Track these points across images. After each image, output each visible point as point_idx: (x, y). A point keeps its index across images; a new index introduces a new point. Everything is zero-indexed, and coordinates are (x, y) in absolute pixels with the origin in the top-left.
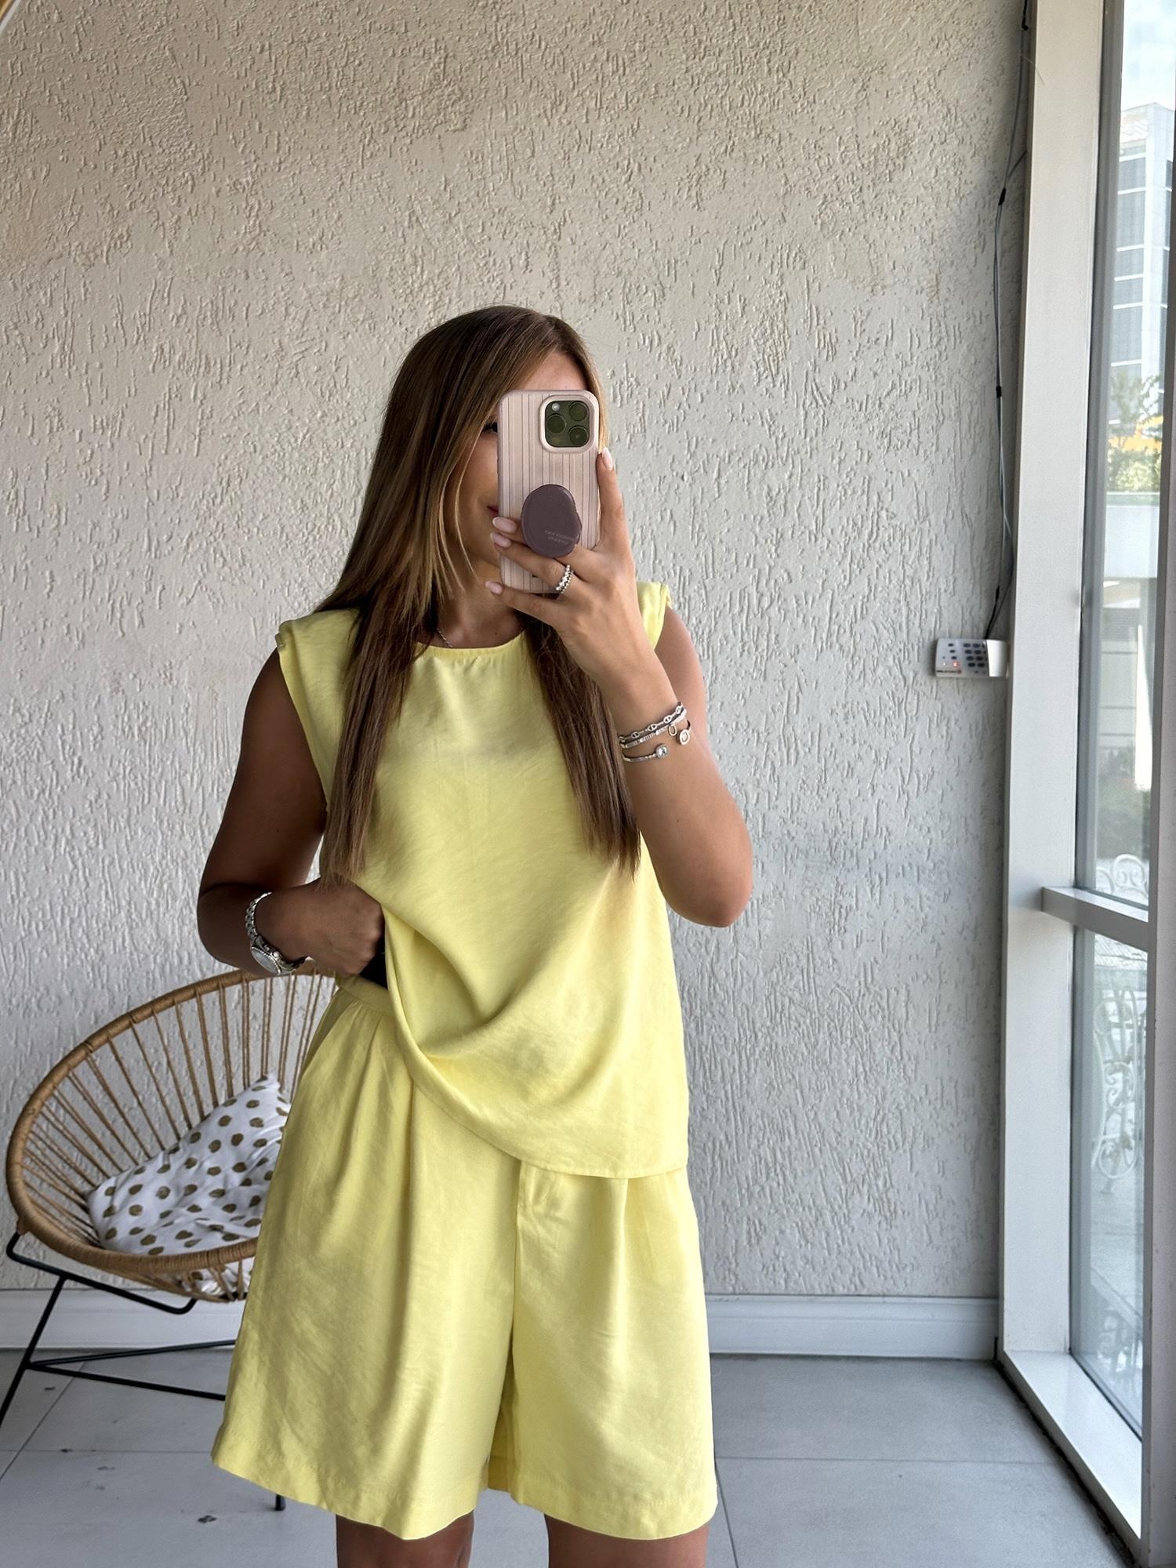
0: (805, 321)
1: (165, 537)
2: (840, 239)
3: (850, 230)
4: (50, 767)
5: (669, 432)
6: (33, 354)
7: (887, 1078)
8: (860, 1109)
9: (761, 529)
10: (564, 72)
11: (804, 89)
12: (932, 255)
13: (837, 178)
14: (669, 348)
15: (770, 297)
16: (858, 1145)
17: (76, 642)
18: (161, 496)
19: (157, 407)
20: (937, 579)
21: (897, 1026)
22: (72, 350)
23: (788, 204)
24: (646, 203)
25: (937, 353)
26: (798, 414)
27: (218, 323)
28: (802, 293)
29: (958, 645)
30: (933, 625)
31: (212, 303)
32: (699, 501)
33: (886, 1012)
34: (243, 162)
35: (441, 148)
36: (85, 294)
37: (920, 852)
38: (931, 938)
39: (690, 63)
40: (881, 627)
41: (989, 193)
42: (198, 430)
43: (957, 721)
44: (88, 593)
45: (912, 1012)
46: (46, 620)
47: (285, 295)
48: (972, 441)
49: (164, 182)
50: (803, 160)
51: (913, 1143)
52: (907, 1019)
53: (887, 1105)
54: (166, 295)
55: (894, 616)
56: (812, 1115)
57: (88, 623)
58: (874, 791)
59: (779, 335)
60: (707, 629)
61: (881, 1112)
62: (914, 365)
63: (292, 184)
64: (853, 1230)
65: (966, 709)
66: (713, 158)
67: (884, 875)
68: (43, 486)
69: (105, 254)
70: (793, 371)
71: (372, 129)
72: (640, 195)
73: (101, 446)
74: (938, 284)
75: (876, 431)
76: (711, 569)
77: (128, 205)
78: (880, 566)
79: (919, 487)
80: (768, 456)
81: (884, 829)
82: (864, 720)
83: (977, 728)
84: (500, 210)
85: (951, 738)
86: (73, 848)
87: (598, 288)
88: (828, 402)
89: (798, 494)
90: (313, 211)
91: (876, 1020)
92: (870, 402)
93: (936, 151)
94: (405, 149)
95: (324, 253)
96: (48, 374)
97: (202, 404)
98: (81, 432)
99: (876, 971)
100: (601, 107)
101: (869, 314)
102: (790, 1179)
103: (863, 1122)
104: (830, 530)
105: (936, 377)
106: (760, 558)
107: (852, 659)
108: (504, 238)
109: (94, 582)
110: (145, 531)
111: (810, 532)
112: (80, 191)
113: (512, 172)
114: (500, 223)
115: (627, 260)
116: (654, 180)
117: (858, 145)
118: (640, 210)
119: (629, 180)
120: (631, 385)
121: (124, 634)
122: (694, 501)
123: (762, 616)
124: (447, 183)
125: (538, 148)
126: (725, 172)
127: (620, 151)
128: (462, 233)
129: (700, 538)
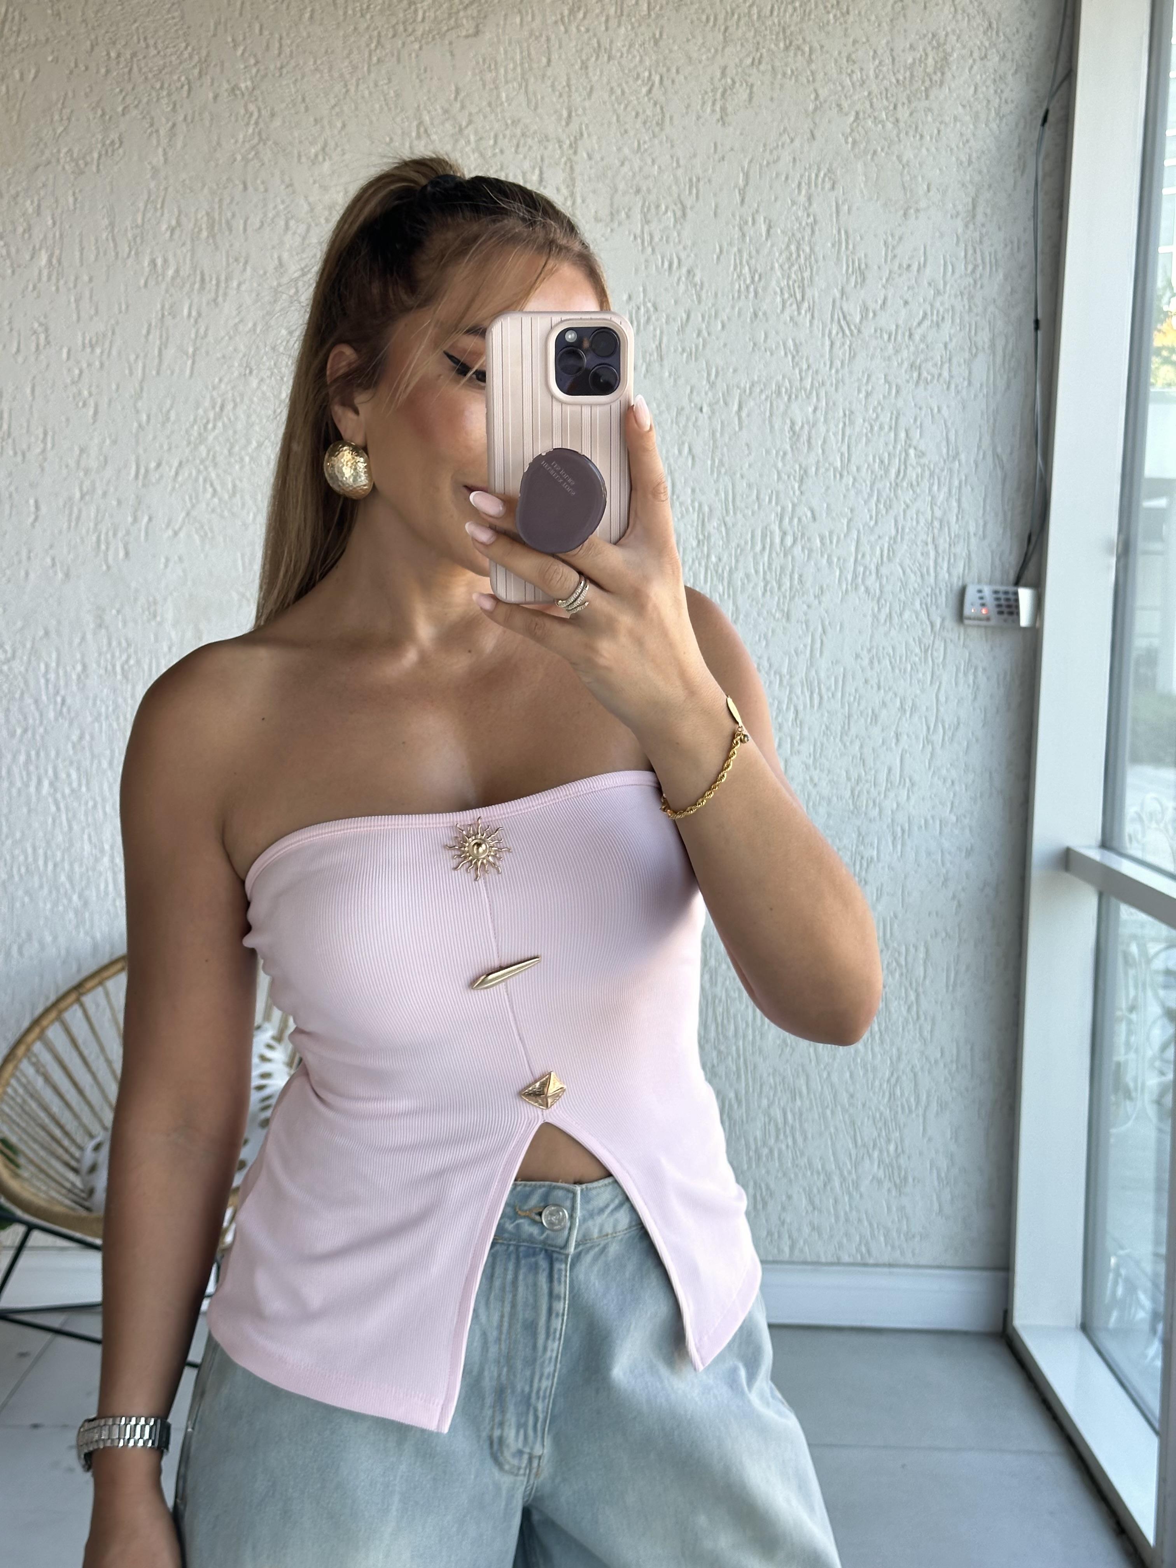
0: (833, 245)
1: (153, 465)
2: (872, 159)
3: (882, 150)
4: (33, 707)
5: (687, 362)
6: (19, 266)
7: (903, 1038)
8: (874, 1069)
9: (784, 465)
12: (968, 178)
13: (870, 94)
14: (689, 272)
15: (797, 219)
16: (870, 1108)
17: (60, 575)
18: (152, 421)
19: (150, 325)
20: (967, 523)
21: (914, 985)
22: (59, 262)
23: (817, 121)
24: (667, 116)
25: (972, 281)
26: (823, 345)
27: (214, 237)
28: (831, 215)
29: (987, 591)
30: (961, 570)
31: (208, 214)
32: (718, 435)
33: (904, 971)
34: (242, 66)
35: (452, 54)
36: (75, 204)
37: (943, 804)
38: (951, 895)
40: (908, 570)
41: (1031, 113)
42: (191, 350)
43: (984, 670)
44: (73, 524)
45: (930, 970)
46: (30, 552)
47: (285, 209)
48: (1005, 377)
49: (158, 86)
50: (835, 76)
51: (926, 1108)
52: (925, 977)
53: (902, 1066)
54: (159, 206)
55: (921, 559)
56: (825, 1075)
57: (71, 556)
58: (898, 740)
59: (806, 260)
60: (727, 568)
61: (895, 1075)
62: (947, 295)
63: (293, 90)
64: (861, 1196)
65: (994, 658)
66: (740, 70)
67: (906, 827)
68: (27, 406)
69: (95, 162)
70: (819, 297)
71: (379, 33)
72: (662, 108)
73: (89, 365)
74: (974, 207)
75: (906, 365)
76: (731, 506)
77: (120, 109)
78: (908, 506)
79: (949, 424)
80: (791, 387)
81: (907, 780)
82: (889, 667)
83: (1005, 678)
84: (513, 122)
85: (978, 688)
86: (55, 790)
87: (615, 206)
88: (855, 331)
89: (822, 429)
90: (316, 120)
91: (893, 978)
92: (900, 332)
93: (975, 68)
94: (413, 55)
95: (327, 165)
96: (34, 288)
97: (196, 322)
98: (69, 351)
99: (896, 926)
100: (622, 15)
101: (901, 238)
102: (800, 1140)
103: (877, 1083)
104: (855, 469)
105: (970, 307)
106: (782, 495)
107: (878, 602)
108: (516, 152)
109: (80, 511)
110: (133, 458)
111: (835, 469)
112: (70, 94)
113: (527, 81)
114: (513, 136)
115: (646, 178)
116: (676, 93)
117: (893, 60)
118: (661, 124)
119: (650, 91)
120: (647, 311)
121: (109, 568)
122: (713, 433)
123: (785, 555)
124: (457, 91)
125: (555, 57)
126: (752, 86)
127: (641, 61)
128: (473, 145)
129: (719, 473)
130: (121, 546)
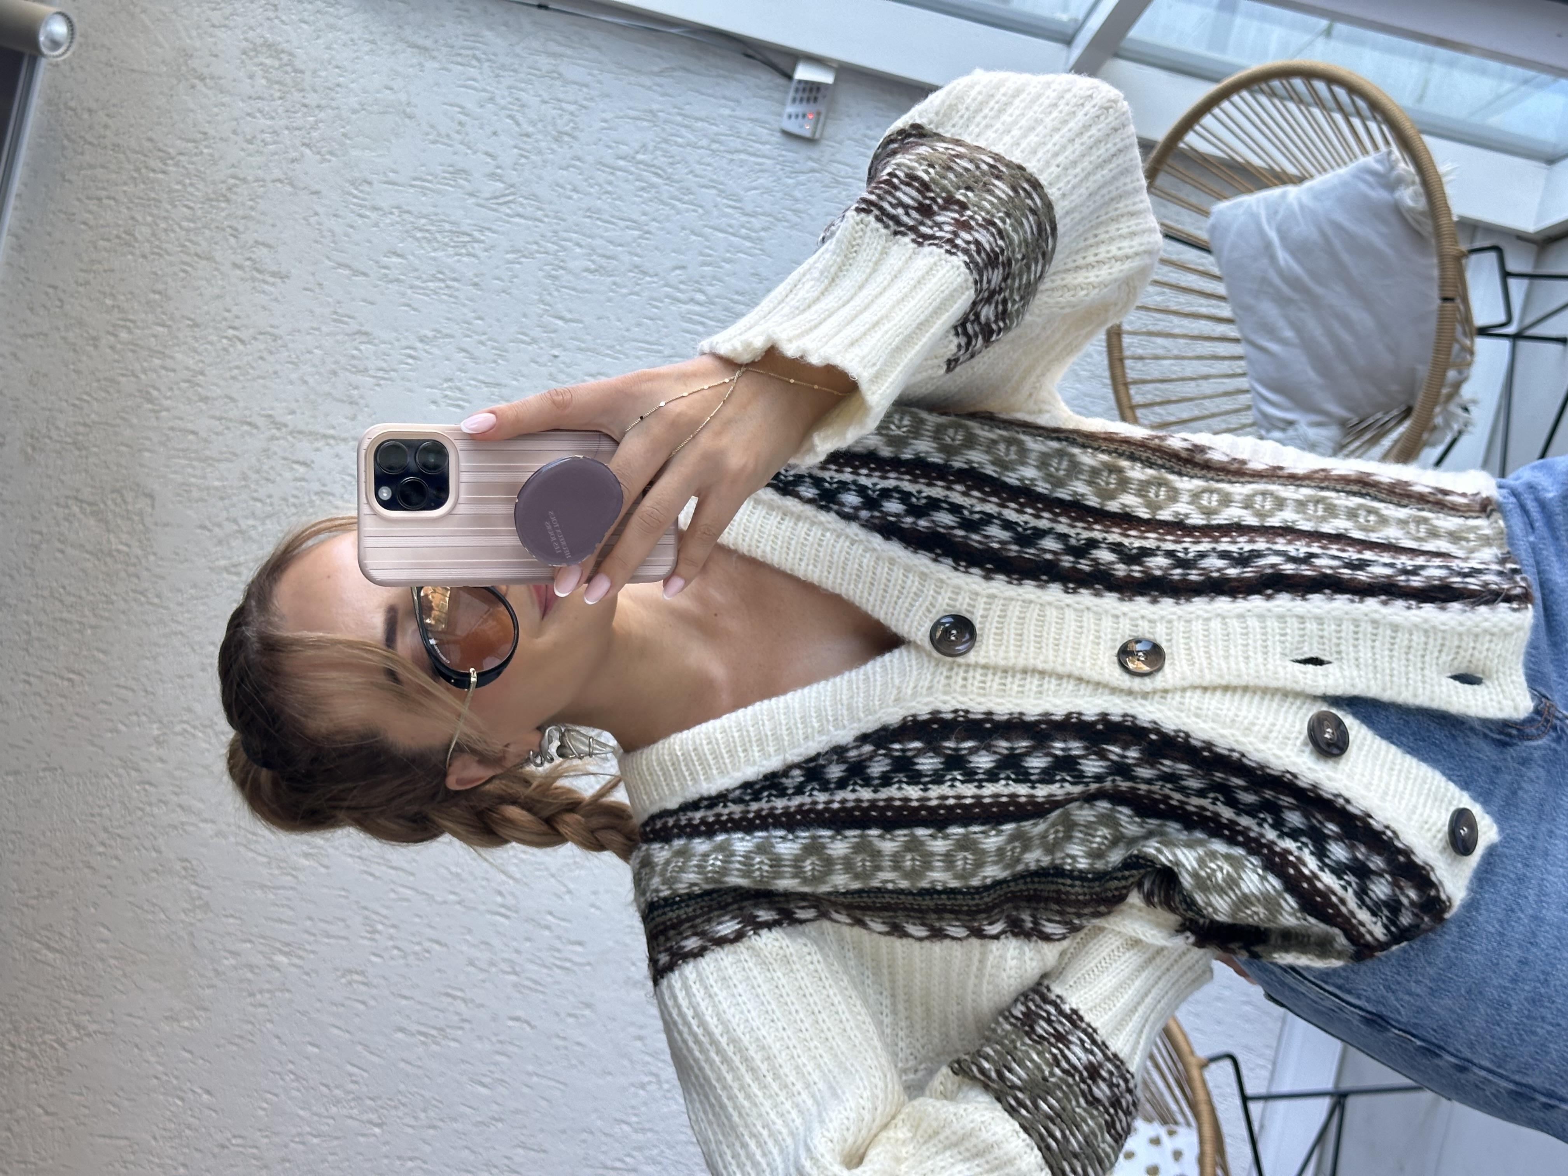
0: (425, 195)
1: (499, 899)
2: (350, 139)
3: (343, 127)
5: (507, 361)
6: (284, 984)
9: (626, 287)
10: (119, 383)
11: (188, 141)
12: (388, 47)
13: (287, 128)
14: (422, 341)
15: (392, 225)
17: (587, 1012)
18: (457, 890)
19: (366, 872)
20: (720, 115)
22: (288, 945)
23: (303, 185)
24: (269, 329)
25: (488, 63)
26: (518, 225)
28: (396, 191)
29: (791, 109)
30: (766, 131)
32: (583, 345)
34: (138, 729)
35: (166, 525)
36: (235, 918)
39: (137, 252)
40: (754, 184)
43: (869, 128)
44: (541, 989)
46: (558, 1036)
48: (587, 49)
49: (140, 813)
50: (263, 159)
55: (746, 168)
57: (571, 998)
59: (434, 225)
62: (496, 91)
63: (170, 685)
65: (858, 115)
66: (239, 251)
68: (419, 1007)
69: (200, 889)
70: (472, 219)
71: (132, 591)
72: (261, 333)
73: (391, 938)
74: (417, 47)
75: (555, 146)
76: (655, 347)
77: (154, 854)
78: (692, 172)
79: (621, 114)
80: (552, 264)
84: (244, 480)
87: (345, 398)
88: (512, 190)
89: (598, 242)
92: (522, 145)
93: (284, 18)
94: (160, 563)
96: (307, 974)
98: (374, 954)
100: (163, 353)
101: (432, 127)
104: (644, 218)
105: (512, 70)
106: (655, 295)
107: (779, 220)
108: (273, 482)
109: (528, 979)
110: (488, 916)
111: (640, 237)
112: (131, 899)
113: (207, 458)
114: (257, 482)
115: (323, 362)
116: (248, 316)
117: (259, 98)
118: (275, 338)
119: (242, 342)
120: (450, 388)
121: (589, 964)
122: (581, 349)
123: (713, 303)
124: (203, 527)
125: (190, 426)
126: (256, 242)
127: (211, 343)
128: (257, 523)
129: (619, 352)
130: (571, 947)
